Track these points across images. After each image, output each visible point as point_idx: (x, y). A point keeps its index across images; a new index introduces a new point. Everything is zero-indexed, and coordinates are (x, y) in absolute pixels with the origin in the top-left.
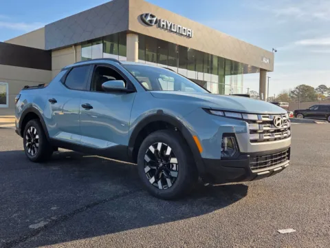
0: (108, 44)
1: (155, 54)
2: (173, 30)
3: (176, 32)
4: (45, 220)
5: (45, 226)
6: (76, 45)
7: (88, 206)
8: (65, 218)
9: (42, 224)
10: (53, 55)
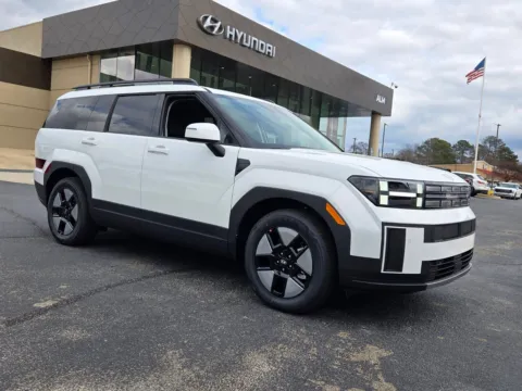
0: (144, 56)
1: (216, 78)
2: (244, 43)
3: (249, 48)
4: (53, 299)
5: (55, 306)
6: (92, 54)
7: (109, 286)
8: (78, 298)
9: (50, 303)
10: (55, 66)
